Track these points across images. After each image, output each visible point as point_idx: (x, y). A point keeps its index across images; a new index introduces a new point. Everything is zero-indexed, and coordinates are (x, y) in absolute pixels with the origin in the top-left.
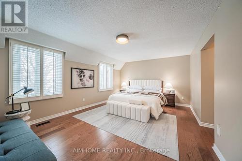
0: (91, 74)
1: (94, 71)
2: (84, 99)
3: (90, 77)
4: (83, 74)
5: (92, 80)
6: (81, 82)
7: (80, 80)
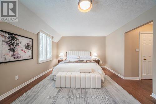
0: (29, 42)
1: (32, 39)
2: (17, 77)
3: (27, 47)
4: (15, 42)
5: (30, 51)
6: (12, 53)
7: (10, 49)
